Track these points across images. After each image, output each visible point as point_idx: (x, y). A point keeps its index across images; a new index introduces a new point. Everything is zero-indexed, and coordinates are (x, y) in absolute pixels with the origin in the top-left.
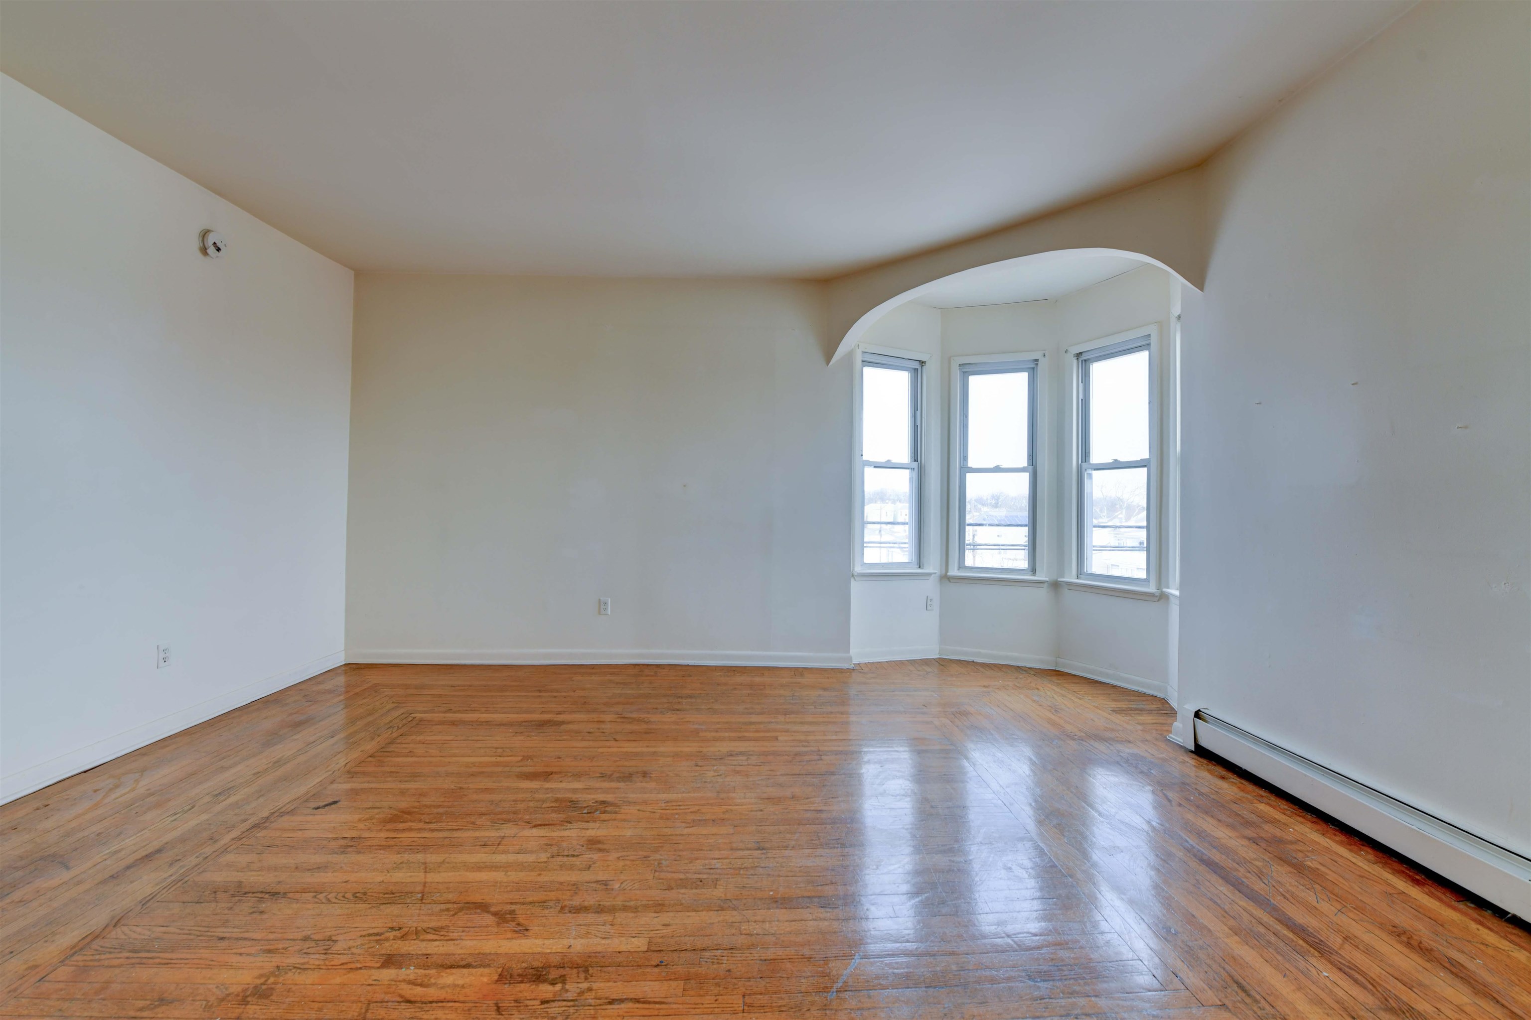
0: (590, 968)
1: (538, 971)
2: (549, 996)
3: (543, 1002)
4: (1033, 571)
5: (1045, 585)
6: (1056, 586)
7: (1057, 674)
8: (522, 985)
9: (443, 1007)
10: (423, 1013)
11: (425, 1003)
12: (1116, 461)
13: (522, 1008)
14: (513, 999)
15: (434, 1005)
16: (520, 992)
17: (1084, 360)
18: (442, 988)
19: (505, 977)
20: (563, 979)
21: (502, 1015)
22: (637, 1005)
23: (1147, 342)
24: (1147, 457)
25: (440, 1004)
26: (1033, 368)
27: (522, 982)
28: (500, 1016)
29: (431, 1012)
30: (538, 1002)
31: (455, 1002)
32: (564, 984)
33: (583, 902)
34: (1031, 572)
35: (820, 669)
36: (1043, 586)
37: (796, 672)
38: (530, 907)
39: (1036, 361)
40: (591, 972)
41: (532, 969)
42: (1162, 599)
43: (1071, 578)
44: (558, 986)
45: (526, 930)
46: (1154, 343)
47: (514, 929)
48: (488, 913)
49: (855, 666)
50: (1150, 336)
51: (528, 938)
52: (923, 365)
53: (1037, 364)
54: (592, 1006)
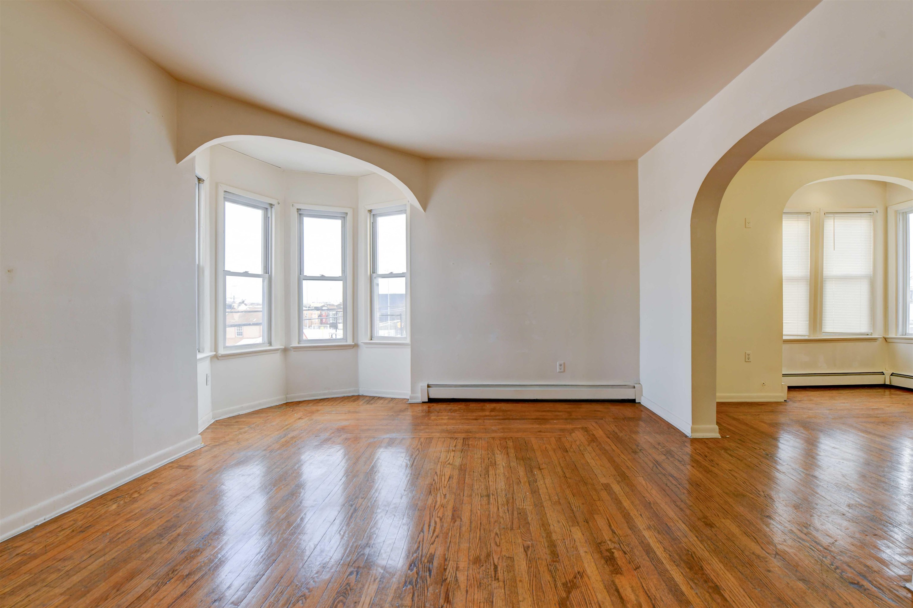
0: (598, 542)
1: (607, 560)
2: (621, 553)
3: (625, 553)
4: (270, 344)
5: (280, 351)
6: (285, 350)
7: (287, 404)
8: (619, 564)
9: (648, 590)
10: (657, 597)
11: (651, 599)
13: (632, 560)
14: (629, 565)
15: (649, 595)
16: (623, 563)
17: (300, 213)
18: (638, 596)
19: (617, 570)
20: (609, 550)
21: (640, 566)
22: (612, 524)
23: (345, 216)
24: (341, 275)
25: (648, 592)
26: (267, 208)
27: (617, 564)
28: (641, 566)
29: (654, 594)
30: (627, 556)
31: (643, 586)
32: (611, 549)
33: (546, 554)
34: (268, 345)
35: (186, 457)
36: (276, 352)
37: (177, 467)
38: (557, 576)
39: (271, 205)
40: (599, 542)
41: (607, 562)
42: (355, 346)
43: (295, 344)
44: (613, 550)
45: (579, 573)
46: (349, 218)
47: (579, 578)
48: (568, 597)
49: (203, 444)
50: (347, 213)
51: (584, 570)
52: (200, 182)
53: (272, 207)
54: (619, 538)
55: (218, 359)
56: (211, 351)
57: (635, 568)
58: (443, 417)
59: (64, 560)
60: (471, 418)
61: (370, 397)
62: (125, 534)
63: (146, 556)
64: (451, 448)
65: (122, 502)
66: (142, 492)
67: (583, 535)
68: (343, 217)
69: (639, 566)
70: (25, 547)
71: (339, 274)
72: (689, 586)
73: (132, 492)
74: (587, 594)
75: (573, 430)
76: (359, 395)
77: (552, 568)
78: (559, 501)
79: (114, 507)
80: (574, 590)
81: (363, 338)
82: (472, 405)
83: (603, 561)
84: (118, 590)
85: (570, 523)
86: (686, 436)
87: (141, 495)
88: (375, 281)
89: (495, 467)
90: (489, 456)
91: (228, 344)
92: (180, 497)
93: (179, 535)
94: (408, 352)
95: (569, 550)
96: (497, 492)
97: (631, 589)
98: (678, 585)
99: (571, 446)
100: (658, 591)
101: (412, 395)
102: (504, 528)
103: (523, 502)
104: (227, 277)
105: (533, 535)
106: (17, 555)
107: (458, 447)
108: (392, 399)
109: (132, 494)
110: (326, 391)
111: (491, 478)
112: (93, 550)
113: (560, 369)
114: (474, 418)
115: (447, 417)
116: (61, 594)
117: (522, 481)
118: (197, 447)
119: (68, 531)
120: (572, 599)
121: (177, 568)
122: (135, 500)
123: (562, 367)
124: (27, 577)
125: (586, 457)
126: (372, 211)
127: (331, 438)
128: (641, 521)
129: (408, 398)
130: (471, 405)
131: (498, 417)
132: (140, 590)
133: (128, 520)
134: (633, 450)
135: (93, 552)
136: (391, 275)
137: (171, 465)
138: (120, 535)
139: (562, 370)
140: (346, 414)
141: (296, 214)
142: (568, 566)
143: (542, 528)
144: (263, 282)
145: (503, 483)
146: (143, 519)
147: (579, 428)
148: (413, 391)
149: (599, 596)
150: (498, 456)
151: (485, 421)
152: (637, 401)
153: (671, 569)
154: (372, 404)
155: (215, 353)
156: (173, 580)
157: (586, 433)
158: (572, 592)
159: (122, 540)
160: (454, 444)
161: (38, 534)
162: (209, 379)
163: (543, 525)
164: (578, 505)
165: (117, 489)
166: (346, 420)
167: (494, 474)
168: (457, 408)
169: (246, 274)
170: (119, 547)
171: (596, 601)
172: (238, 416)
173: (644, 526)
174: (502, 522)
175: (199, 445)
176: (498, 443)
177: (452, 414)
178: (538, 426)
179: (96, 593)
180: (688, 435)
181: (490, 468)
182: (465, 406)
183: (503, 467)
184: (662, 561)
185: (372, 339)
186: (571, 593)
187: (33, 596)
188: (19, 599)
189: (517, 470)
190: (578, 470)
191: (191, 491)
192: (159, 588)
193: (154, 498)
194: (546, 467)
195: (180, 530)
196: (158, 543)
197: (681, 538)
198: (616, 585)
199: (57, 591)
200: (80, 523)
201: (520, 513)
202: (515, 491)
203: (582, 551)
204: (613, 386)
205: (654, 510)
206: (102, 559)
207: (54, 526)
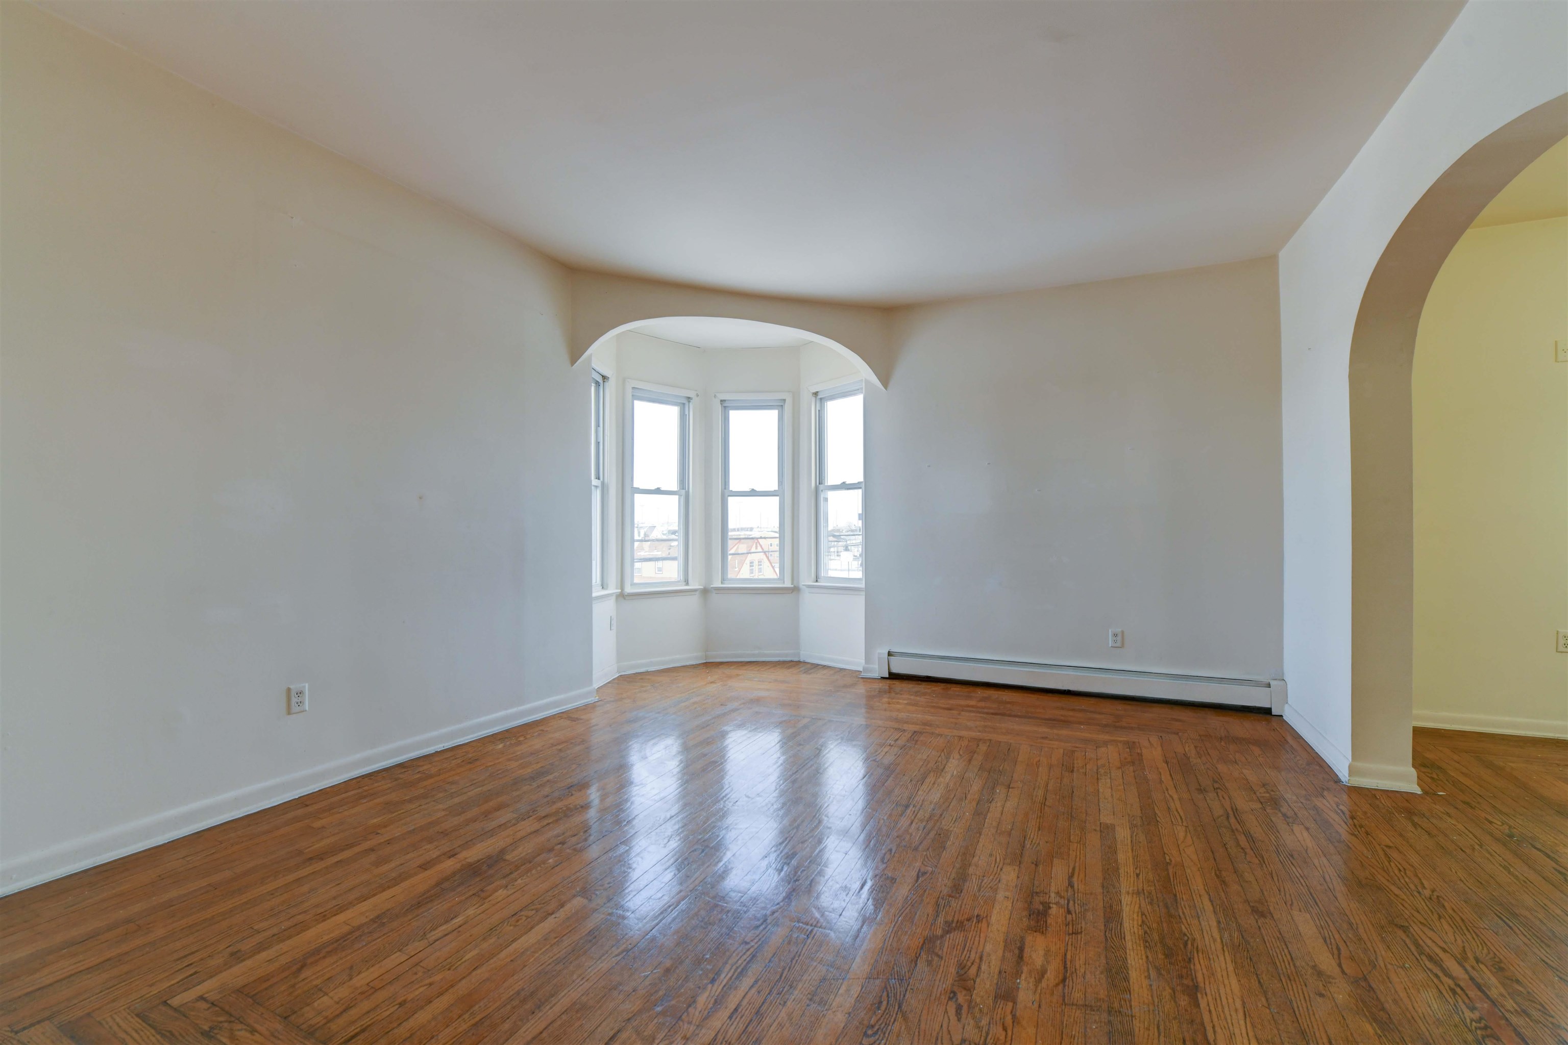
0: (1034, 891)
1: (1033, 914)
2: (1062, 911)
3: (1068, 913)
4: (687, 584)
5: (697, 593)
6: (705, 592)
7: (709, 665)
8: (1048, 922)
9: (1070, 961)
10: (1078, 972)
11: (1067, 971)
12: (753, 489)
13: (1074, 923)
14: (1064, 927)
15: (1068, 967)
16: (1057, 923)
17: (726, 406)
18: (1048, 962)
19: (1038, 929)
20: (1045, 904)
21: (1081, 932)
22: (1075, 876)
23: (782, 404)
24: (777, 489)
26: (684, 404)
27: (1045, 922)
28: (1083, 933)
29: (1077, 968)
30: (1068, 916)
31: (1065, 955)
32: (1049, 903)
33: (945, 886)
34: (684, 583)
35: (577, 710)
36: (693, 593)
37: (565, 718)
38: (943, 913)
39: (689, 399)
40: (1038, 891)
41: (1030, 916)
42: (795, 590)
43: (717, 584)
44: (1051, 905)
45: (978, 916)
46: (788, 407)
47: (974, 922)
48: (942, 936)
49: (597, 697)
50: (784, 400)
51: (989, 915)
52: (605, 380)
53: (689, 402)
54: (1074, 894)
55: (625, 599)
56: (617, 589)
57: (1071, 932)
58: (901, 701)
59: (452, 783)
60: (944, 706)
61: (812, 664)
62: (503, 772)
63: (515, 794)
64: (889, 742)
65: (508, 743)
66: (528, 736)
67: (1018, 877)
68: (780, 406)
69: (1079, 931)
70: (425, 767)
71: (774, 486)
72: (1146, 974)
73: (518, 735)
74: (973, 939)
75: (1106, 743)
76: (799, 662)
77: (942, 902)
78: (1011, 832)
79: (501, 746)
80: (956, 932)
81: (806, 580)
82: (955, 689)
83: (1025, 913)
84: (486, 816)
85: (1008, 861)
86: (1337, 781)
87: (526, 739)
88: (822, 496)
89: (939, 774)
90: (940, 759)
91: (636, 581)
92: (560, 747)
93: (548, 781)
94: (860, 601)
95: (982, 889)
96: (922, 804)
97: (1043, 952)
98: (1128, 969)
99: (1086, 765)
100: (1087, 966)
101: (867, 666)
102: (905, 846)
103: (953, 822)
104: (636, 495)
105: (941, 861)
106: (419, 772)
107: (899, 742)
108: (841, 670)
109: (518, 737)
110: (757, 652)
111: (924, 787)
112: (475, 780)
113: (1115, 642)
114: (947, 706)
115: (905, 702)
116: (444, 810)
117: (969, 797)
118: (590, 700)
119: (459, 761)
120: (948, 939)
121: (538, 809)
122: (519, 743)
123: (1119, 638)
124: (422, 791)
125: (1100, 784)
126: (819, 394)
127: (738, 709)
128: (1132, 881)
129: (861, 670)
130: (952, 689)
131: (986, 710)
132: (503, 820)
133: (509, 760)
134: (1200, 786)
135: (475, 782)
136: (845, 486)
137: (561, 715)
138: (500, 772)
139: (1119, 644)
140: (770, 682)
141: (719, 407)
142: (967, 906)
143: (960, 857)
144: (679, 499)
145: (938, 795)
146: (522, 761)
147: (1120, 742)
148: (868, 659)
149: (988, 948)
150: (953, 761)
151: (963, 713)
152: (1274, 712)
153: (1131, 948)
154: (810, 674)
155: (620, 591)
156: (531, 818)
157: (1128, 750)
158: (953, 934)
159: (501, 776)
160: (896, 737)
161: (437, 759)
162: (614, 622)
163: (964, 854)
164: (1037, 842)
165: (507, 731)
166: (768, 690)
167: (932, 782)
168: (929, 691)
169: (658, 491)
170: (496, 782)
171: (980, 950)
172: (647, 673)
173: (1131, 889)
174: (907, 839)
175: (593, 699)
176: (963, 745)
177: (916, 698)
178: (1046, 730)
179: (469, 815)
180: (1343, 779)
181: (932, 774)
182: (943, 689)
183: (952, 776)
184: (1125, 936)
185: (818, 580)
186: (951, 933)
187: (423, 807)
188: (414, 806)
189: (972, 782)
190: (1072, 799)
191: (572, 743)
192: (518, 822)
193: (537, 743)
194: (1021, 786)
195: (550, 777)
196: (529, 785)
197: (1185, 918)
198: (1024, 942)
199: (441, 806)
200: (470, 756)
201: (940, 835)
202: (951, 807)
203: (1000, 895)
204: (1222, 680)
205: (1168, 874)
206: (480, 789)
207: (449, 754)
